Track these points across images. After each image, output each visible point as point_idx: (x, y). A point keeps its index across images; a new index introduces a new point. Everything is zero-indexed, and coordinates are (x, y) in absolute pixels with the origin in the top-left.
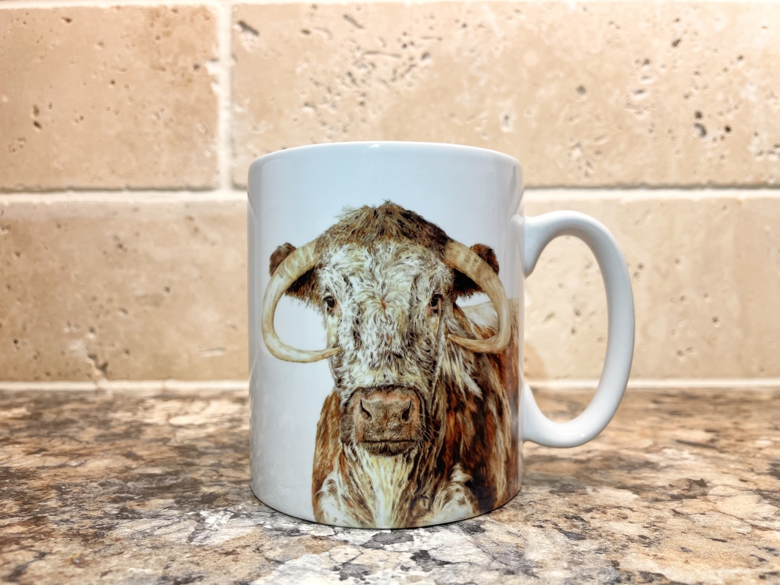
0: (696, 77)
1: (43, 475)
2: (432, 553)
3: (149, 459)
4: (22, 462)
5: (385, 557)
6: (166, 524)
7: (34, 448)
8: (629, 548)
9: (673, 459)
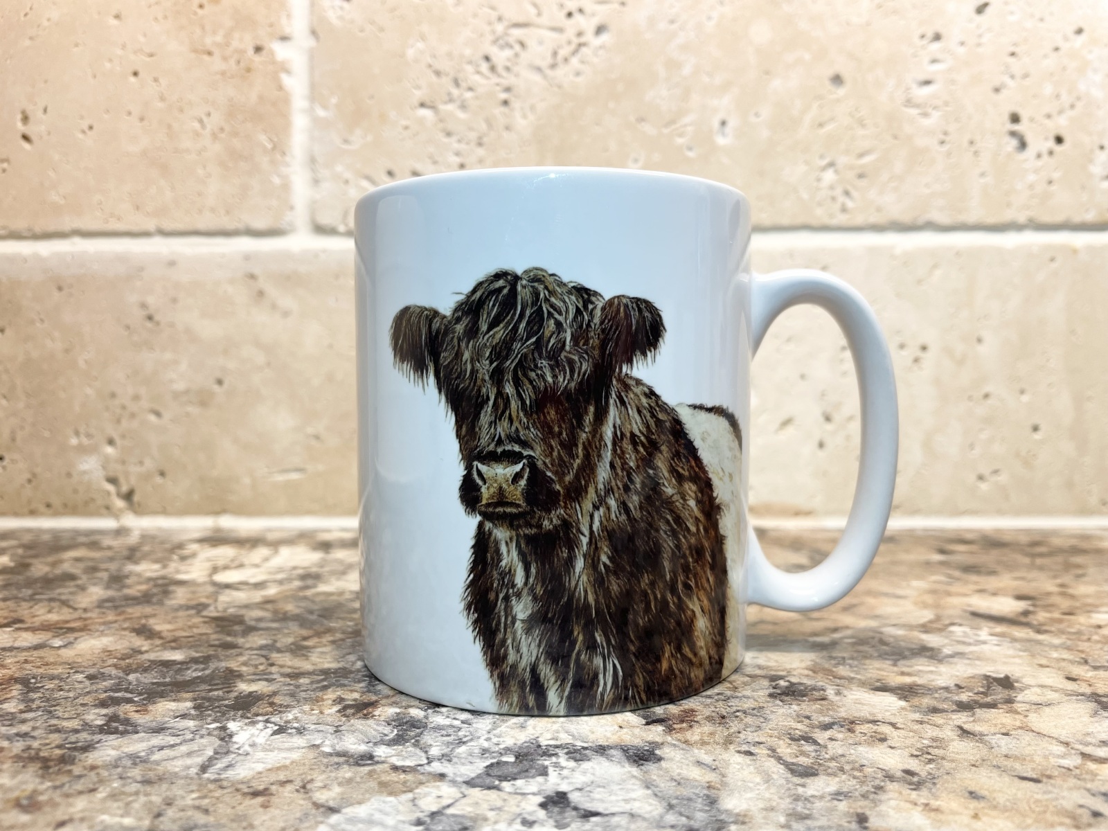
0: (1011, 60)
1: (8, 661)
2: (574, 797)
3: (169, 636)
5: (499, 803)
6: (172, 743)
8: (884, 791)
9: (964, 643)
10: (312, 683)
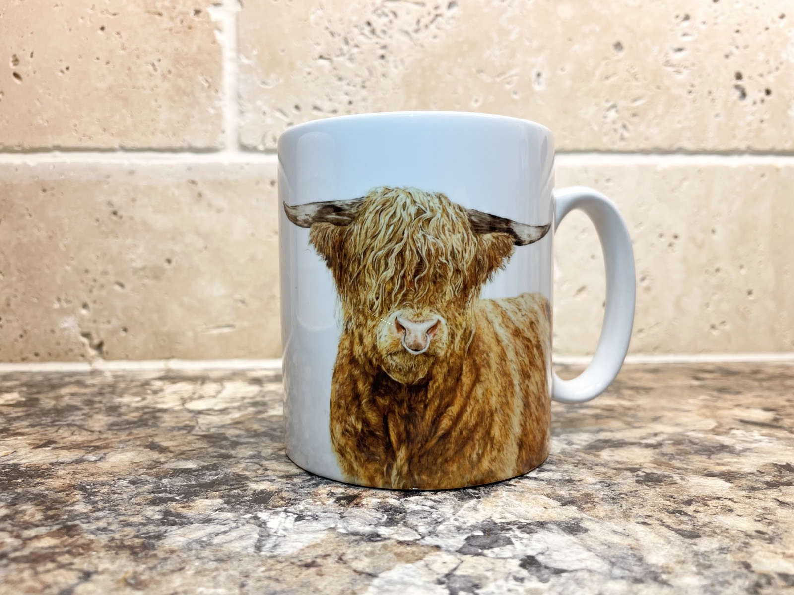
0: (737, 35)
1: (60, 473)
2: (540, 558)
3: (177, 450)
4: (30, 457)
5: (491, 566)
6: (223, 530)
7: (41, 440)
8: (751, 546)
9: (746, 442)
10: (304, 482)
